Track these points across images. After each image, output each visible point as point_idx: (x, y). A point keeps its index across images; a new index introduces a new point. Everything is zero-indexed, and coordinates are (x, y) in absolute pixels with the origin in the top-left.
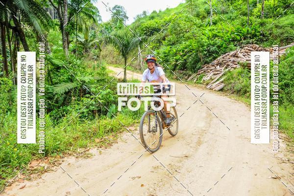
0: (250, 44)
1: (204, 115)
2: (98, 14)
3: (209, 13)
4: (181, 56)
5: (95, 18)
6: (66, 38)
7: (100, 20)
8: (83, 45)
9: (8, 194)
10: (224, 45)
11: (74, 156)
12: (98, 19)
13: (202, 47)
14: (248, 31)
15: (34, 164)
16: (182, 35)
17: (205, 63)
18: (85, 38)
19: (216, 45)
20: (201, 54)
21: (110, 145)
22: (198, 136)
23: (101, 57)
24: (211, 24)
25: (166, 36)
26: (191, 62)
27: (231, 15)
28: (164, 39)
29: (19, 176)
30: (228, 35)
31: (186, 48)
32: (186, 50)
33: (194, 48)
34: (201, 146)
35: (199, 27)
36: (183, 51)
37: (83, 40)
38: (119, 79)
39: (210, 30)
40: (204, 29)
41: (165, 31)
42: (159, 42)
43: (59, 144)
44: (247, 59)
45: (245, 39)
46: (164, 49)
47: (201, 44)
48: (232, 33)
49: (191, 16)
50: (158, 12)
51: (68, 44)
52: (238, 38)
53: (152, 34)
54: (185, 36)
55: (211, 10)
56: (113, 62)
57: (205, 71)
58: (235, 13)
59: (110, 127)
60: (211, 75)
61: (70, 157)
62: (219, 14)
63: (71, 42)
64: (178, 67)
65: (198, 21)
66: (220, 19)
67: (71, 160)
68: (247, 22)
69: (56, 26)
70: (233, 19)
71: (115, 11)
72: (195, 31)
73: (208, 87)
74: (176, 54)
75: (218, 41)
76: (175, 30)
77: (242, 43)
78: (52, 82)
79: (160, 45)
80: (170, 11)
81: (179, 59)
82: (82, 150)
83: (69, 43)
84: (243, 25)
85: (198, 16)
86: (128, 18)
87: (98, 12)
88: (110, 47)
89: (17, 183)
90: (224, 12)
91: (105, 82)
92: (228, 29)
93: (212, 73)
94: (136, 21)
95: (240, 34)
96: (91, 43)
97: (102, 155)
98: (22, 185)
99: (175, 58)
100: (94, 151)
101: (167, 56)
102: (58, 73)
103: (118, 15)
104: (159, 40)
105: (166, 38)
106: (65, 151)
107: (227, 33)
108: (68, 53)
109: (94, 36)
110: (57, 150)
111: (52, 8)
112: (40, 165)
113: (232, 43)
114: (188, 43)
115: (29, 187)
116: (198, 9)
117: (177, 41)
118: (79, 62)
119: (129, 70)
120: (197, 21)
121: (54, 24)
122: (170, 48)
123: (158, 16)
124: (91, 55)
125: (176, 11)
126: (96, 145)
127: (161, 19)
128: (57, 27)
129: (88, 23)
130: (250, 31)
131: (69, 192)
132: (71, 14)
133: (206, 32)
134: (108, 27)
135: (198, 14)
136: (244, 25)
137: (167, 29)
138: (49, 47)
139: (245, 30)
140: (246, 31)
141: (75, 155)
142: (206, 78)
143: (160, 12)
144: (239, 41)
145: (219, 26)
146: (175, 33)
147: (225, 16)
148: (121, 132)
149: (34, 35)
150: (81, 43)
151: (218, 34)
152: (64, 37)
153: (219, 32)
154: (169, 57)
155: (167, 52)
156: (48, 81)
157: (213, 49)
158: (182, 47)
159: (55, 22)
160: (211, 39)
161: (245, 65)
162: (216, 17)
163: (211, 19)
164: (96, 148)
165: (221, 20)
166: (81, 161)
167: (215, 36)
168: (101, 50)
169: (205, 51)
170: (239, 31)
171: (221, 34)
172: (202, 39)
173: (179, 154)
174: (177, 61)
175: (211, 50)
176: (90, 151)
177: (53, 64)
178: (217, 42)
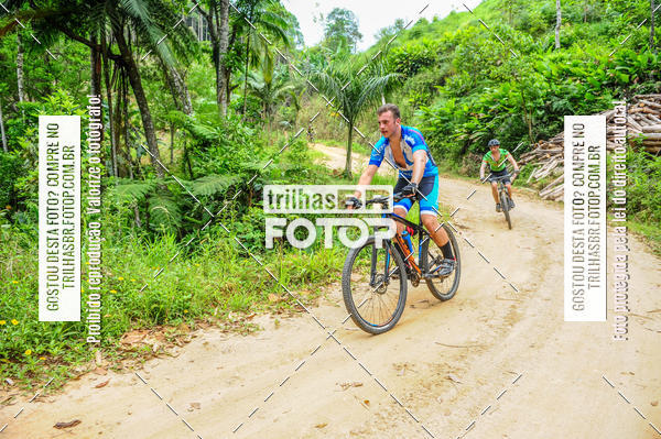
0: (655, 92)
1: (530, 255)
2: (295, 29)
3: (552, 21)
4: (481, 120)
5: (288, 37)
6: (224, 80)
7: (301, 42)
8: (262, 96)
9: (71, 397)
10: (588, 96)
11: (219, 327)
12: (296, 40)
13: (532, 100)
14: (650, 61)
15: (134, 338)
16: (484, 71)
17: (539, 138)
18: (265, 80)
19: (567, 96)
20: (528, 116)
21: (301, 309)
22: (512, 303)
23: (298, 122)
24: (558, 46)
25: (448, 76)
26: (504, 135)
27: (609, 24)
28: (442, 83)
29: (99, 361)
30: (599, 71)
31: (493, 103)
32: (493, 108)
33: (513, 101)
34: (517, 325)
35: (528, 53)
36: (486, 109)
37: (261, 86)
38: (335, 171)
39: (553, 61)
40: (538, 59)
41: (446, 65)
42: (431, 89)
43: (190, 300)
44: (647, 127)
45: (641, 81)
46: (441, 104)
47: (530, 93)
48: (610, 66)
49: (509, 27)
50: (431, 22)
51: (228, 93)
52: (625, 78)
53: (414, 70)
54: (491, 75)
55: (559, 13)
56: (323, 134)
57: (537, 157)
58: (619, 20)
59: (304, 270)
60: (551, 166)
61: (211, 329)
62: (579, 22)
63: (234, 88)
64: (472, 147)
65: (525, 39)
66: (579, 34)
67: (212, 335)
68: (648, 39)
69: (205, 54)
70: (613, 35)
71: (333, 22)
72: (517, 62)
73: (545, 193)
74: (468, 117)
75: (574, 87)
76: (469, 61)
77: (633, 90)
78: (192, 173)
79: (432, 97)
80: (458, 18)
81: (476, 128)
82: (239, 316)
83: (230, 90)
84: (637, 47)
85: (525, 27)
86: (360, 36)
87: (297, 25)
88: (320, 101)
89: (92, 375)
90: (589, 19)
91: (304, 175)
92: (598, 57)
93: (556, 163)
94: (379, 43)
95: (630, 69)
96: (278, 92)
97: (281, 330)
98: (101, 380)
99: (465, 125)
100: (263, 320)
101: (447, 121)
102: (203, 154)
103: (341, 29)
104: (429, 84)
105: (448, 80)
106: (201, 317)
107: (595, 67)
108: (228, 114)
109: (286, 78)
110: (183, 312)
111: (200, 18)
112: (145, 341)
113: (608, 90)
114: (497, 91)
115: (117, 385)
116: (525, 12)
117: (473, 87)
118: (249, 131)
119: (359, 152)
120: (523, 38)
121: (200, 51)
122: (456, 102)
123: (430, 30)
124: (277, 118)
125: (473, 18)
126: (269, 309)
127: (438, 37)
128: (207, 57)
129: (273, 49)
130: (655, 61)
131: (198, 404)
132: (237, 29)
133: (544, 65)
134: (317, 57)
135: (525, 24)
136: (640, 47)
137: (449, 60)
138: (189, 100)
139: (641, 59)
140: (645, 62)
141: (222, 325)
142: (540, 174)
143: (435, 20)
144: (626, 85)
145: (577, 50)
146: (468, 69)
147: (593, 26)
148: (327, 284)
149: (158, 73)
150: (257, 92)
151: (573, 70)
152: (220, 76)
153: (576, 65)
154: (451, 123)
155: (448, 111)
156: (184, 171)
157: (558, 104)
158: (483, 100)
159: (203, 46)
160: (555, 80)
161: (640, 142)
162: (570, 31)
163: (558, 34)
164: (269, 315)
165: (582, 36)
166: (234, 340)
167: (566, 74)
168: (298, 108)
169: (540, 108)
170: (626, 62)
171: (581, 70)
172: (533, 81)
173: (461, 340)
174: (470, 132)
175: (555, 107)
176: (255, 320)
177: (195, 136)
178: (571, 87)
